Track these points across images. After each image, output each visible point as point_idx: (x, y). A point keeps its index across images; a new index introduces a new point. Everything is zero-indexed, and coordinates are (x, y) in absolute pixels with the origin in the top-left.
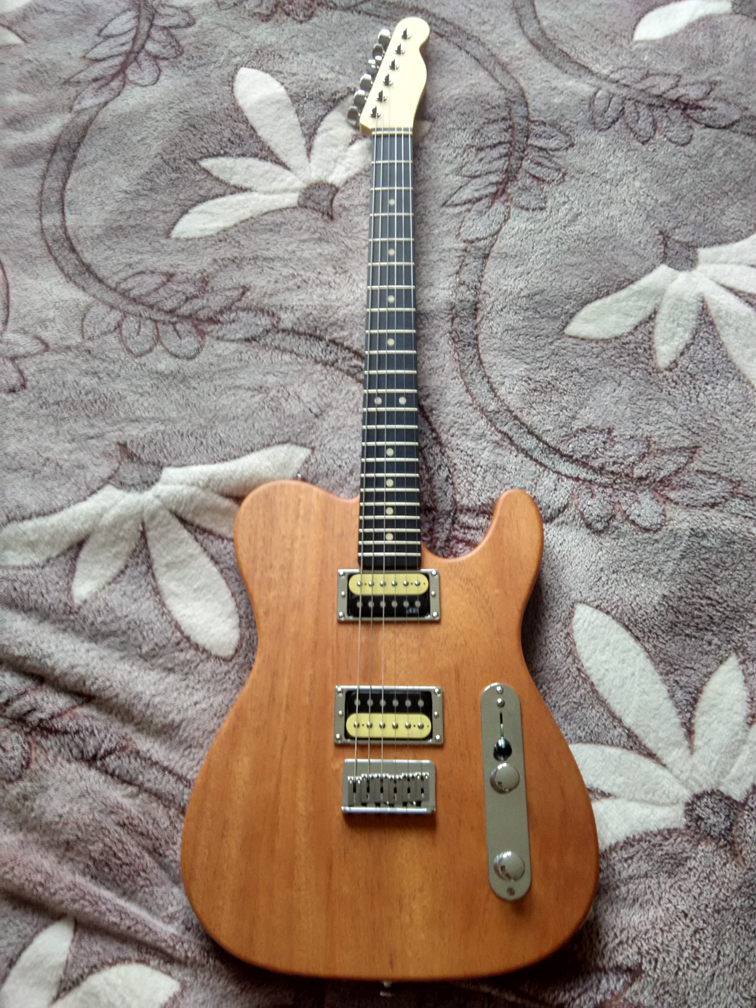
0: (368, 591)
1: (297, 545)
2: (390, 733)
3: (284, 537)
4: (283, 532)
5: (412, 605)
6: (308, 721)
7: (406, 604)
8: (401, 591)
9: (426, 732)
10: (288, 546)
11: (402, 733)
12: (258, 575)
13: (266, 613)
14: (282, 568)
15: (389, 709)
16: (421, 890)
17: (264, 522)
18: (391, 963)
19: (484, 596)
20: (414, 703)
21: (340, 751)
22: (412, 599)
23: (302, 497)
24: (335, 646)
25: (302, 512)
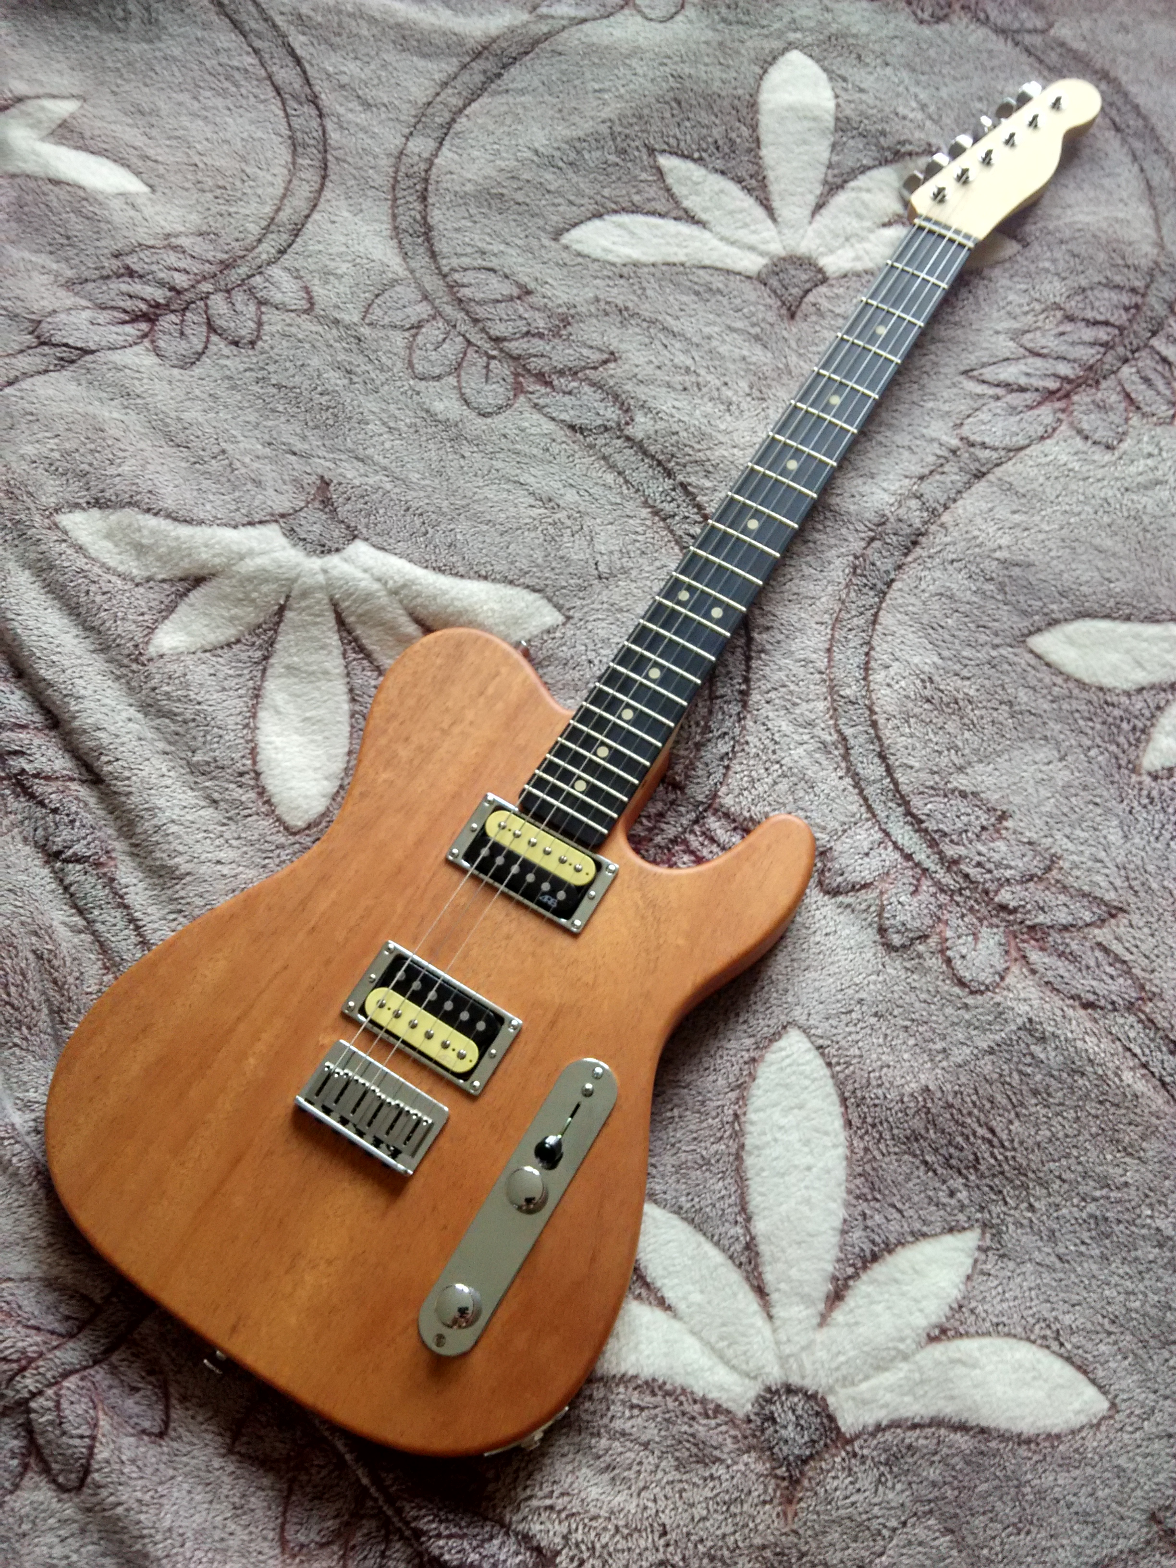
0: (505, 840)
1: (456, 730)
2: (416, 1039)
3: (447, 710)
4: (450, 704)
5: (553, 893)
6: (328, 962)
7: (546, 886)
8: (551, 865)
9: (462, 1067)
10: (445, 725)
11: (432, 1049)
12: (383, 741)
13: (363, 795)
14: (420, 748)
15: (434, 1009)
16: (330, 1263)
17: (434, 677)
18: (234, 1329)
19: (659, 937)
20: (473, 1021)
21: (342, 1024)
22: (558, 883)
23: (504, 670)
24: (420, 891)
25: (490, 691)
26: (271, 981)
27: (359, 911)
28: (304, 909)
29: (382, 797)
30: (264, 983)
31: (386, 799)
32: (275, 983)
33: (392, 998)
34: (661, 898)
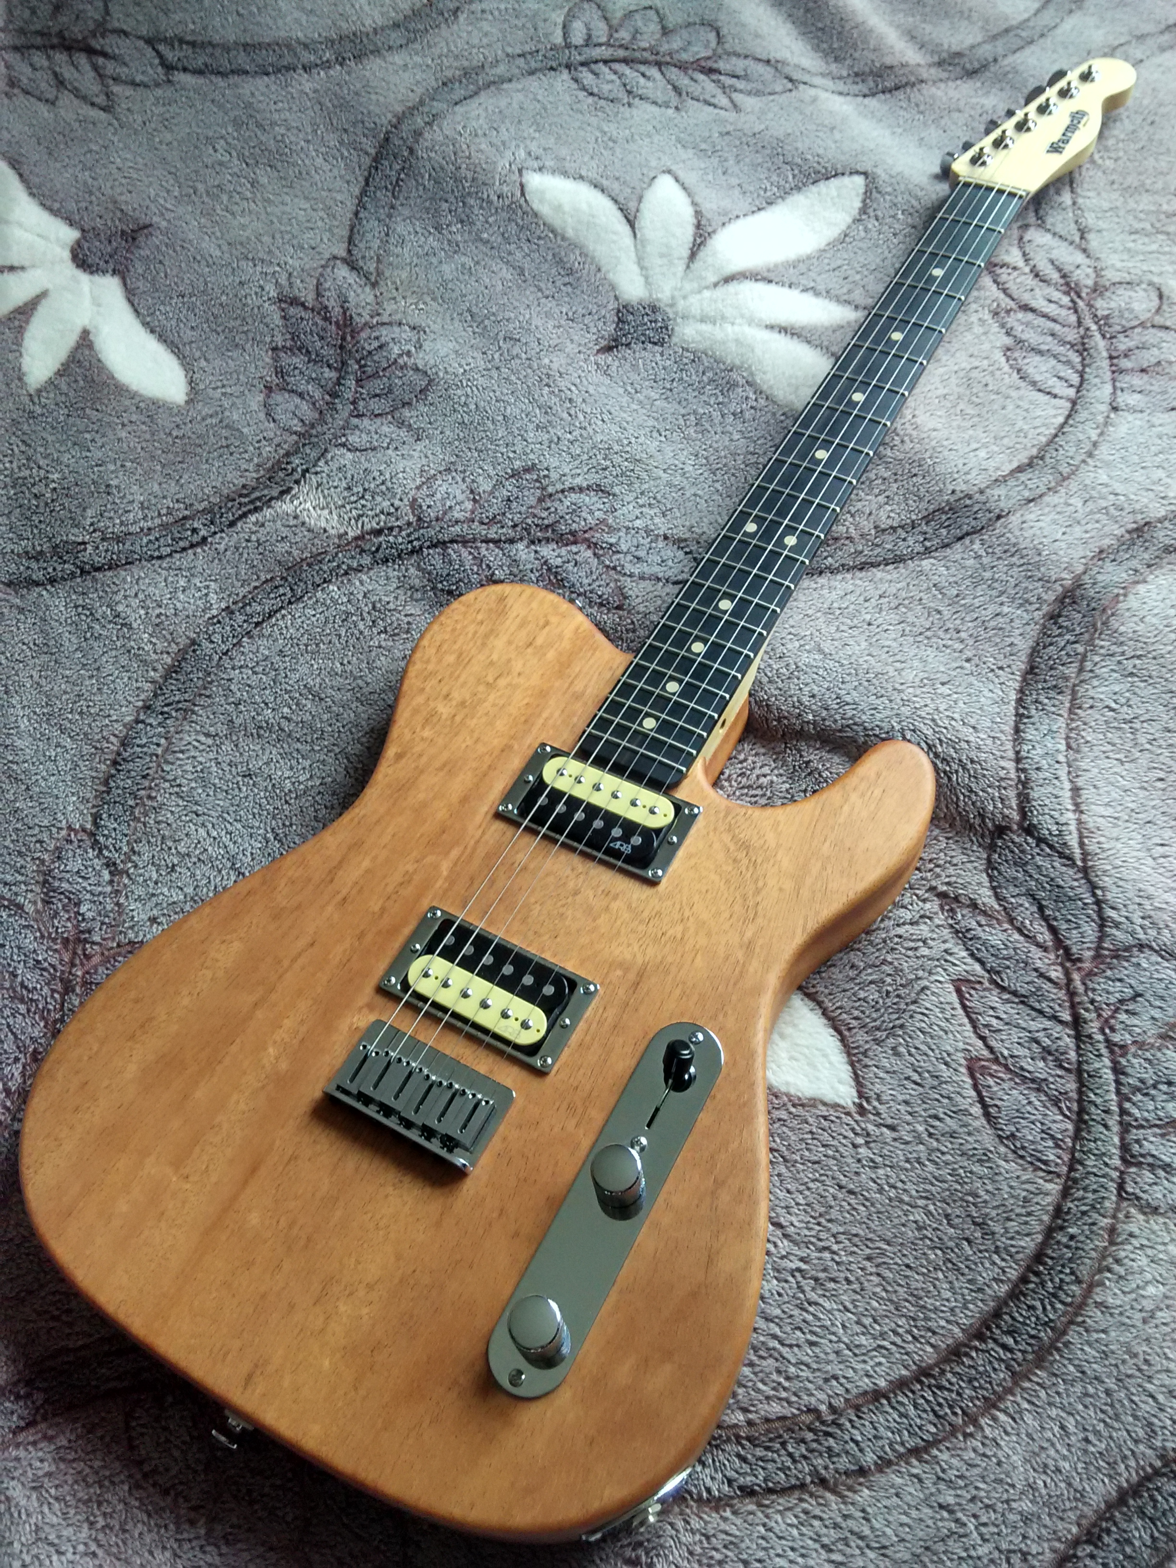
5: (626, 838)
7: (617, 832)
8: (619, 808)
9: (528, 1039)
11: (488, 1019)
15: (490, 974)
20: (538, 985)
21: (380, 1001)
22: (630, 828)
24: (469, 850)
25: (539, 641)
26: (294, 960)
27: (397, 877)
28: (332, 881)
29: (420, 756)
30: (286, 963)
31: (424, 759)
32: (301, 961)
33: (439, 965)
34: (755, 838)
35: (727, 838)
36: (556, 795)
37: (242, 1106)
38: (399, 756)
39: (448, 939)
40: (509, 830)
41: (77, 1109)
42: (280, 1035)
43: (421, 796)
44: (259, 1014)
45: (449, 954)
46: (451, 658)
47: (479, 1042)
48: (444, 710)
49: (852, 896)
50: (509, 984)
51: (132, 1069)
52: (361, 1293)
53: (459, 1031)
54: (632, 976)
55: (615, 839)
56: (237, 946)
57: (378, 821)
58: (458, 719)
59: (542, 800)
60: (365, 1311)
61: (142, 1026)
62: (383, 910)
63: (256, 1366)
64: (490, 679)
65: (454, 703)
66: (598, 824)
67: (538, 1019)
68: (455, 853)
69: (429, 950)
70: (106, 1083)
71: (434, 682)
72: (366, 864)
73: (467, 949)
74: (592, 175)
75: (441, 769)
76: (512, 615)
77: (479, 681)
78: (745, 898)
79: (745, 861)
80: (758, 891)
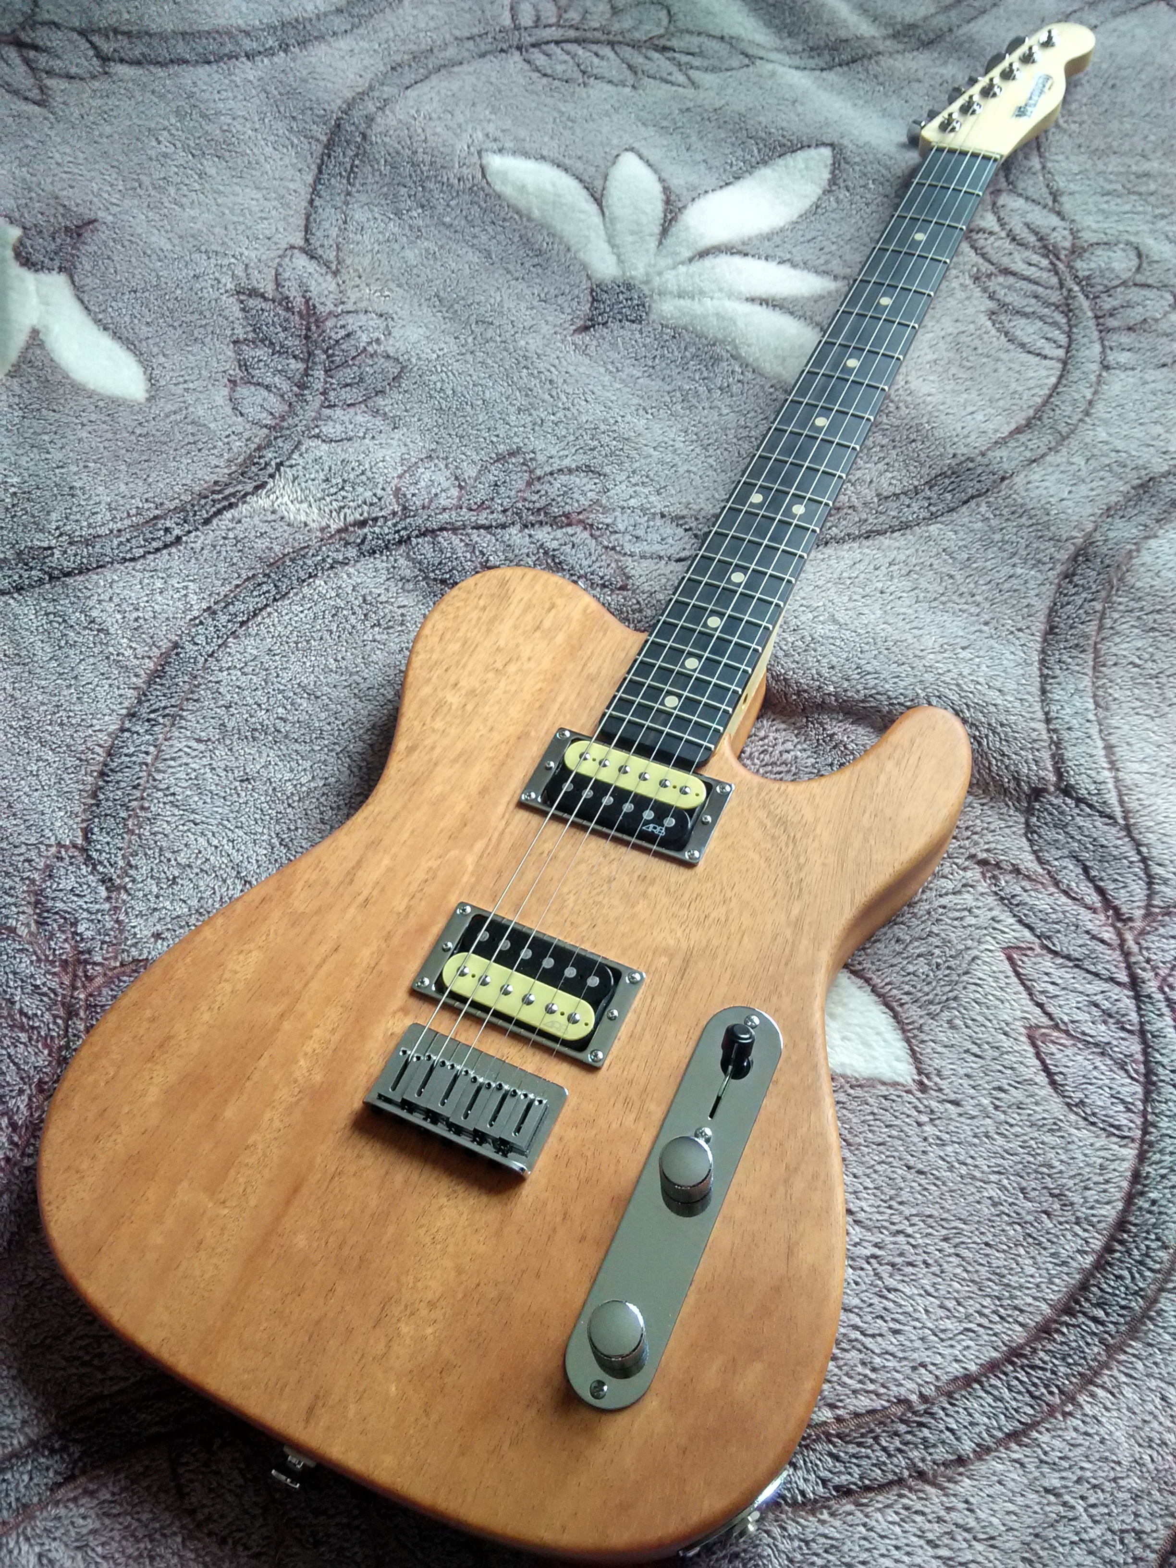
1: (513, 668)
2: (512, 1007)
3: (499, 650)
5: (658, 820)
6: (388, 937)
7: (648, 815)
8: (649, 790)
11: (532, 1016)
14: (472, 692)
15: (530, 969)
18: (310, 1414)
19: (798, 857)
20: (582, 976)
21: (414, 1002)
22: (662, 810)
23: (559, 602)
24: (494, 840)
25: (547, 624)
26: (319, 967)
27: (421, 875)
28: (352, 880)
29: (433, 748)
30: (310, 970)
31: (438, 750)
32: (325, 968)
33: (475, 963)
34: (791, 814)
35: (762, 814)
36: (581, 781)
37: (277, 1124)
38: (411, 750)
39: (483, 935)
40: (535, 819)
41: (97, 1138)
42: (310, 1046)
43: (438, 789)
44: (286, 1025)
45: (485, 951)
46: (455, 647)
47: (524, 1040)
48: (453, 699)
49: (898, 866)
50: (552, 978)
51: (154, 1093)
52: (424, 1312)
53: (502, 1031)
54: (678, 962)
55: (647, 822)
56: (256, 956)
57: (394, 818)
58: (469, 707)
59: (567, 786)
60: (429, 1330)
61: (161, 1046)
62: (409, 908)
63: (317, 1397)
64: (499, 665)
65: (463, 692)
66: (628, 807)
67: (586, 1013)
68: (479, 846)
69: (463, 947)
70: (126, 1109)
71: (438, 672)
72: (386, 862)
73: (504, 944)
74: (554, 154)
75: (455, 761)
76: (515, 599)
77: (487, 670)
78: (787, 874)
79: (784, 838)
80: (800, 868)
